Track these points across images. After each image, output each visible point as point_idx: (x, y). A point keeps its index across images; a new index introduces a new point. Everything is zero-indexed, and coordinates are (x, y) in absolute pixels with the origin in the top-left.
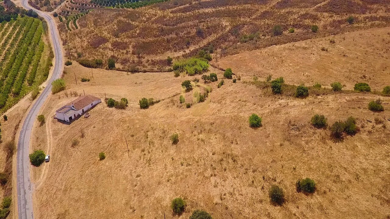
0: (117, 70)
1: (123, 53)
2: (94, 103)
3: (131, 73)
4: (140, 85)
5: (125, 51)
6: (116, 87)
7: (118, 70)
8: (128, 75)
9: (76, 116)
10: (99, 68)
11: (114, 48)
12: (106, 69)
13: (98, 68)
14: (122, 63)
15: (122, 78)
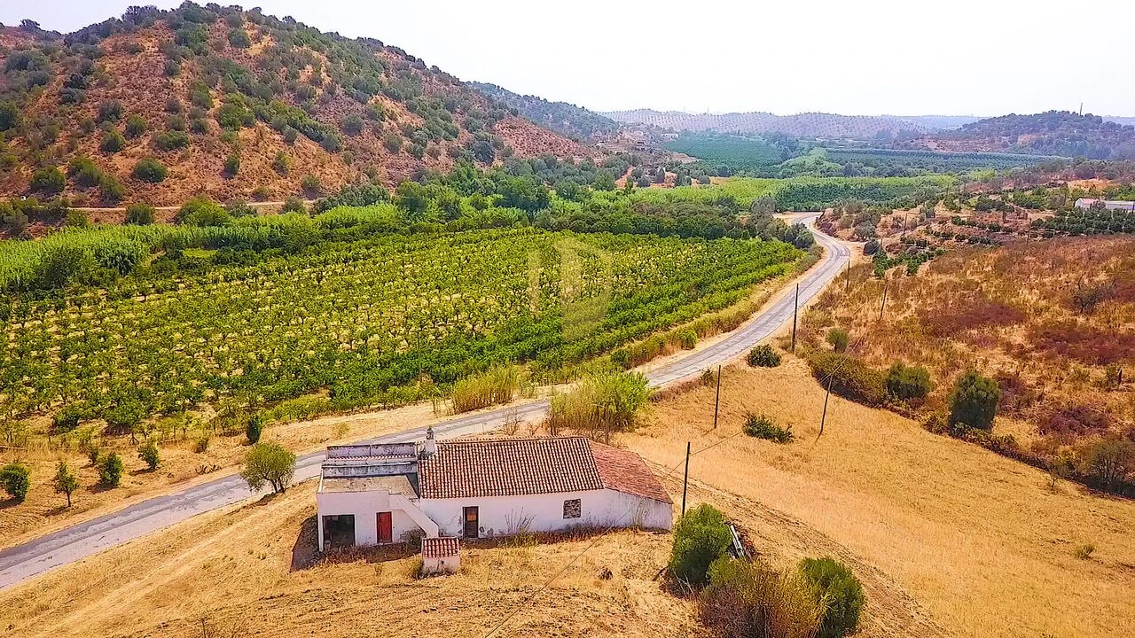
0: (995, 447)
1: (1082, 377)
2: (595, 505)
3: (1080, 490)
4: (1121, 577)
5: (1099, 373)
6: (914, 519)
7: (1005, 448)
8: (1053, 489)
9: (396, 538)
10: (892, 410)
11: (1040, 348)
12: (929, 427)
13: (885, 407)
14: (1046, 425)
15: (997, 490)
